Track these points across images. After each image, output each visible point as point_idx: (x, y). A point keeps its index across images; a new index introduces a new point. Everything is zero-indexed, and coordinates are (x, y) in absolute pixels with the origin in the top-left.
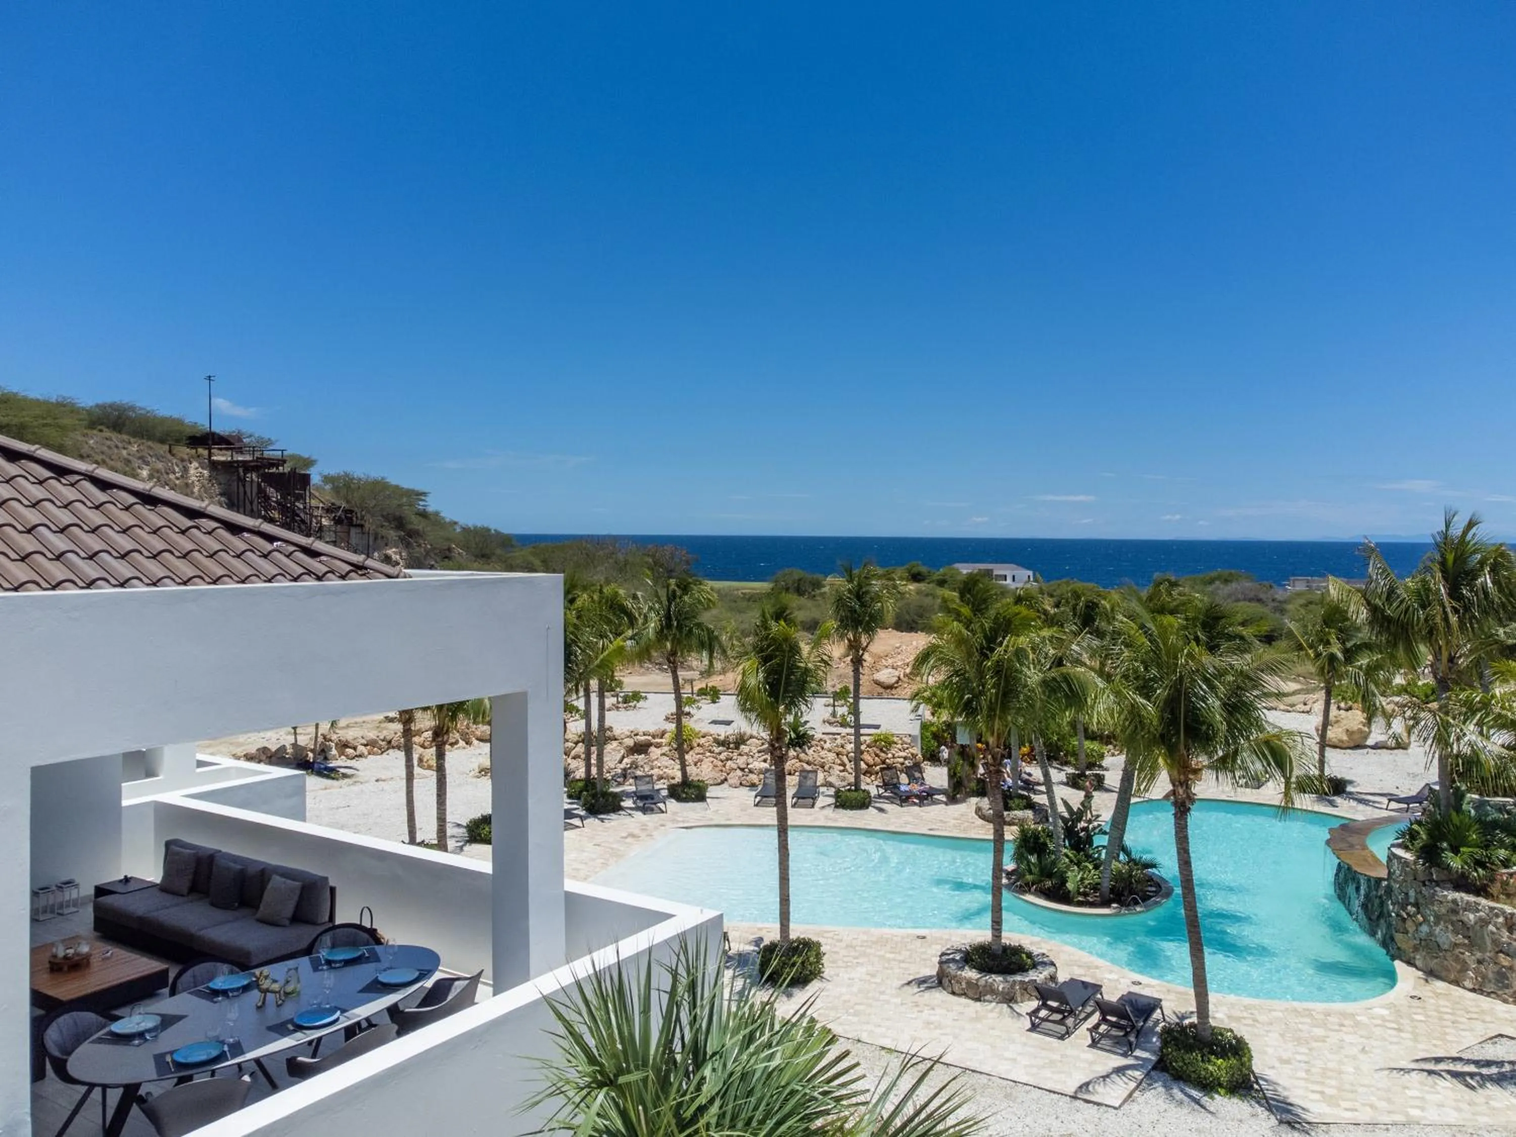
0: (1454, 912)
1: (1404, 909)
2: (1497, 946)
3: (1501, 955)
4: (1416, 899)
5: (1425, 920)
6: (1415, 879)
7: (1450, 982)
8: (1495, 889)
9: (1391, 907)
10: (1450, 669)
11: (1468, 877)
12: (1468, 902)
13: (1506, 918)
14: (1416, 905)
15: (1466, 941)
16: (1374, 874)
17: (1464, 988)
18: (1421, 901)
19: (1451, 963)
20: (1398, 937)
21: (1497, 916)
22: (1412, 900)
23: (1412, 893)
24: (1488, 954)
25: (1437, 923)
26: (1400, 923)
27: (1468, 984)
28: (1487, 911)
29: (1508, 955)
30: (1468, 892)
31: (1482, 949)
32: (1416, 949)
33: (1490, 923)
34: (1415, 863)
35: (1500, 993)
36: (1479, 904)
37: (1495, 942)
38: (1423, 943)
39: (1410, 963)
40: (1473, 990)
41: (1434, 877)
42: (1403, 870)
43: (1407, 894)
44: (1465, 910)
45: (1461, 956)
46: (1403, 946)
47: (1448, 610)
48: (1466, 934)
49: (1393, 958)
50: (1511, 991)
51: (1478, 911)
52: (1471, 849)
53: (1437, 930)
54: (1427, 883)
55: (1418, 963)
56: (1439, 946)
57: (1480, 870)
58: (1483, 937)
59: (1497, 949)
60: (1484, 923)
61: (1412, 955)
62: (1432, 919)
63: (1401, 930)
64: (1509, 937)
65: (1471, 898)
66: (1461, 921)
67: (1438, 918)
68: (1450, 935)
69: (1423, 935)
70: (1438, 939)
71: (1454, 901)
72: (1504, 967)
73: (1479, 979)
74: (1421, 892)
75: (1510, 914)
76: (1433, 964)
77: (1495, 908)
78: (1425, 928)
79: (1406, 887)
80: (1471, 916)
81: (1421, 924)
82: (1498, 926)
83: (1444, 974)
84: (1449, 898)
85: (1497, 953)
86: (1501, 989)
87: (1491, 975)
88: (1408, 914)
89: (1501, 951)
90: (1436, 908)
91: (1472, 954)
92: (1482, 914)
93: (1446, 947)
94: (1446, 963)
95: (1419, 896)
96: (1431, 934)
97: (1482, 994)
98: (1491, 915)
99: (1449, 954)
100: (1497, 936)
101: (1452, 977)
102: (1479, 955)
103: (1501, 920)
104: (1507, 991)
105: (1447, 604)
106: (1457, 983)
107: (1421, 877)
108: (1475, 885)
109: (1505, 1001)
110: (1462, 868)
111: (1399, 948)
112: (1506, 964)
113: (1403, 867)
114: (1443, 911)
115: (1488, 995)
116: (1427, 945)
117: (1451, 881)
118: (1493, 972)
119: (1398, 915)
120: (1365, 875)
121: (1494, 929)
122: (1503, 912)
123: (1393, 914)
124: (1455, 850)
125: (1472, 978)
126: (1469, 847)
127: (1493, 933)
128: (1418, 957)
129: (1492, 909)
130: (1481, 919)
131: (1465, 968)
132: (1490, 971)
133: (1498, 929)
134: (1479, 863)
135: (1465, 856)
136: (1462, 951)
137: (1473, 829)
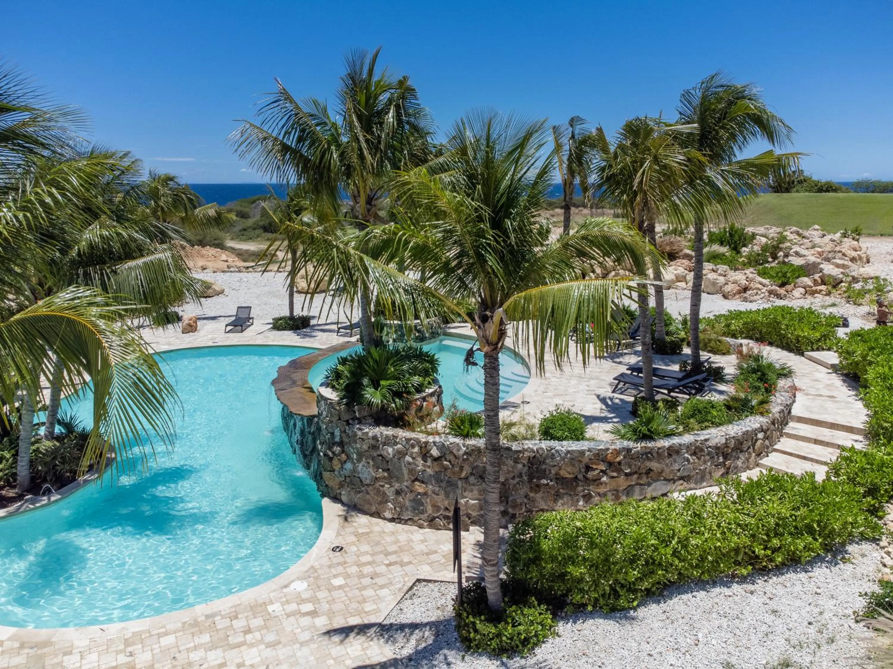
0: (375, 447)
1: (330, 448)
2: (413, 475)
3: (417, 483)
4: (341, 437)
5: (348, 457)
6: (340, 419)
7: (372, 515)
8: (411, 416)
9: (320, 447)
10: (369, 211)
11: (386, 410)
12: (387, 436)
13: (421, 448)
14: (341, 444)
15: (386, 474)
16: (307, 413)
17: (385, 519)
18: (346, 440)
19: (372, 496)
20: (326, 475)
21: (413, 446)
22: (337, 439)
23: (337, 433)
24: (405, 484)
25: (359, 460)
26: (327, 462)
27: (388, 515)
28: (404, 443)
29: (423, 482)
30: (386, 425)
31: (399, 479)
32: (341, 485)
33: (406, 454)
34: (339, 403)
35: (416, 518)
36: (397, 437)
37: (411, 472)
38: (348, 480)
39: (336, 499)
40: (392, 520)
41: (357, 414)
42: (329, 411)
43: (333, 434)
44: (385, 444)
45: (381, 488)
46: (331, 483)
47: (364, 145)
48: (386, 467)
49: (323, 496)
50: (426, 515)
51: (396, 443)
52: (389, 382)
53: (360, 466)
54: (351, 422)
55: (344, 498)
56: (361, 481)
57: (397, 400)
58: (400, 469)
59: (413, 478)
60: (401, 454)
61: (338, 491)
62: (355, 456)
63: (329, 469)
64: (423, 465)
65: (388, 431)
66: (381, 455)
67: (360, 455)
68: (371, 470)
69: (347, 473)
70: (361, 475)
71: (375, 438)
72: (419, 494)
73: (398, 509)
74: (345, 432)
75: (424, 443)
76: (357, 498)
77: (411, 439)
78: (349, 466)
79: (332, 427)
80: (390, 450)
81: (345, 462)
82: (414, 455)
83: (366, 507)
84: (370, 434)
85: (413, 481)
86: (417, 515)
87: (408, 503)
88: (333, 453)
89: (416, 480)
90: (358, 446)
91: (392, 486)
92: (399, 446)
93: (368, 482)
94: (368, 497)
95: (344, 435)
96: (354, 470)
97: (400, 523)
98: (407, 446)
99: (371, 488)
100: (413, 466)
101: (373, 509)
102: (397, 485)
103: (416, 449)
104: (422, 516)
105: (361, 138)
106: (377, 514)
107: (346, 417)
108: (393, 416)
109: (421, 527)
110: (382, 402)
111: (327, 486)
112: (421, 490)
113: (329, 408)
114: (365, 447)
115: (406, 522)
116: (351, 481)
117: (371, 416)
118: (410, 500)
119: (325, 455)
120: (299, 415)
121: (410, 460)
122: (418, 441)
123: (322, 454)
124: (376, 385)
125: (391, 509)
126: (387, 380)
127: (409, 463)
128: (343, 493)
129: (408, 440)
130: (399, 452)
131: (385, 501)
132: (406, 500)
133: (413, 458)
134: (397, 394)
135: (384, 390)
136: (382, 484)
137: (391, 362)
